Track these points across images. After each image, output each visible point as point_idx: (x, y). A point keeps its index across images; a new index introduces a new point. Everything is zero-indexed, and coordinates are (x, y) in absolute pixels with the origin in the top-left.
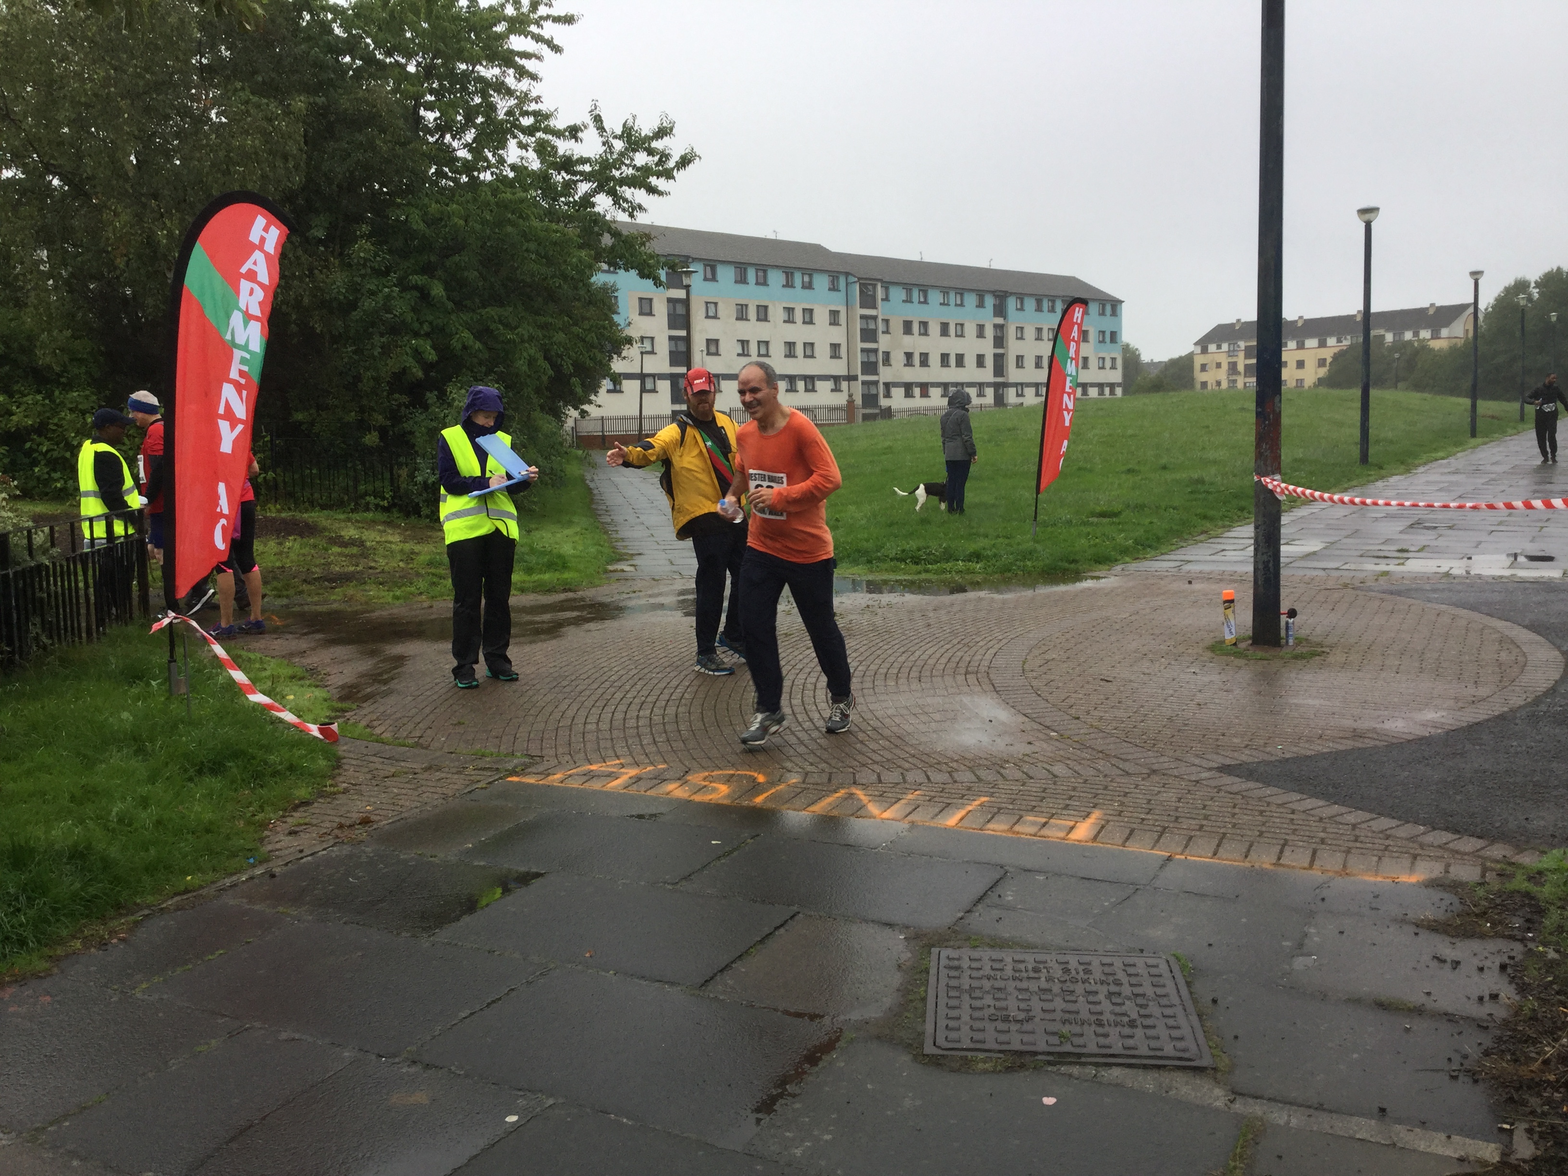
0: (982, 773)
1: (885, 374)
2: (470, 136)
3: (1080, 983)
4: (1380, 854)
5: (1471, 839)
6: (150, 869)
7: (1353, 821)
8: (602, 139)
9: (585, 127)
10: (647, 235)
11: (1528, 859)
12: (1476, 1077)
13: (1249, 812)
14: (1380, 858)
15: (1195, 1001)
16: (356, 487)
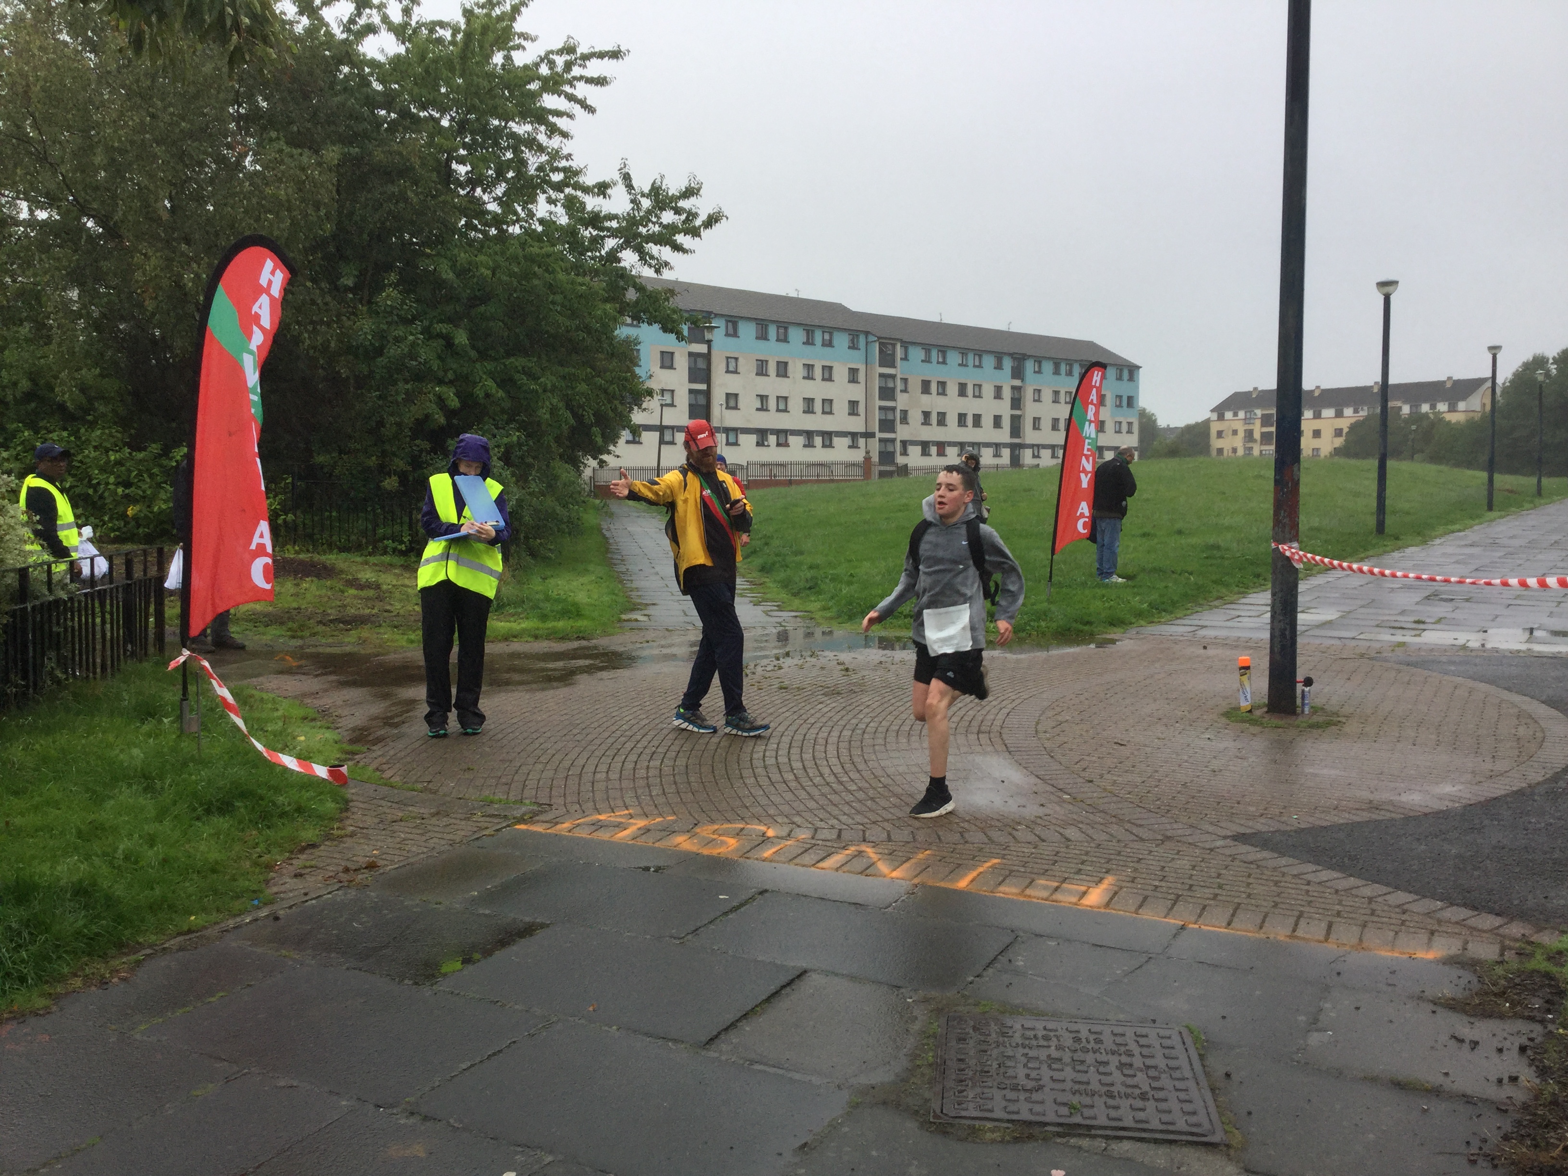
0: (995, 834)
1: (902, 432)
2: (500, 190)
3: (1091, 1053)
4: (1397, 928)
5: (1490, 916)
6: (154, 908)
7: (1369, 894)
8: (629, 196)
9: (615, 184)
10: (672, 290)
11: (1550, 940)
12: (1496, 1162)
13: (1263, 882)
14: (1397, 933)
15: (1207, 1074)
16: (374, 530)
